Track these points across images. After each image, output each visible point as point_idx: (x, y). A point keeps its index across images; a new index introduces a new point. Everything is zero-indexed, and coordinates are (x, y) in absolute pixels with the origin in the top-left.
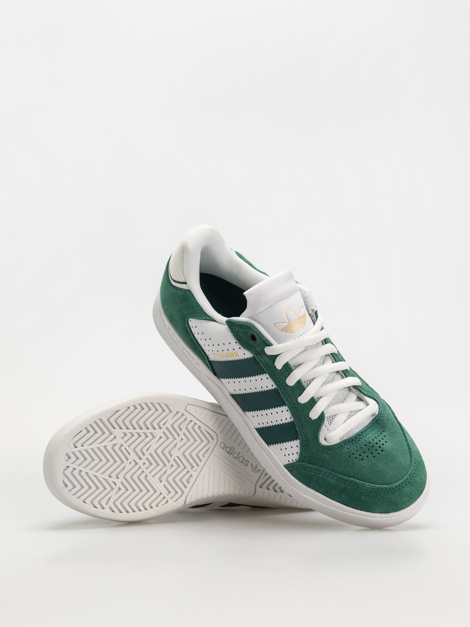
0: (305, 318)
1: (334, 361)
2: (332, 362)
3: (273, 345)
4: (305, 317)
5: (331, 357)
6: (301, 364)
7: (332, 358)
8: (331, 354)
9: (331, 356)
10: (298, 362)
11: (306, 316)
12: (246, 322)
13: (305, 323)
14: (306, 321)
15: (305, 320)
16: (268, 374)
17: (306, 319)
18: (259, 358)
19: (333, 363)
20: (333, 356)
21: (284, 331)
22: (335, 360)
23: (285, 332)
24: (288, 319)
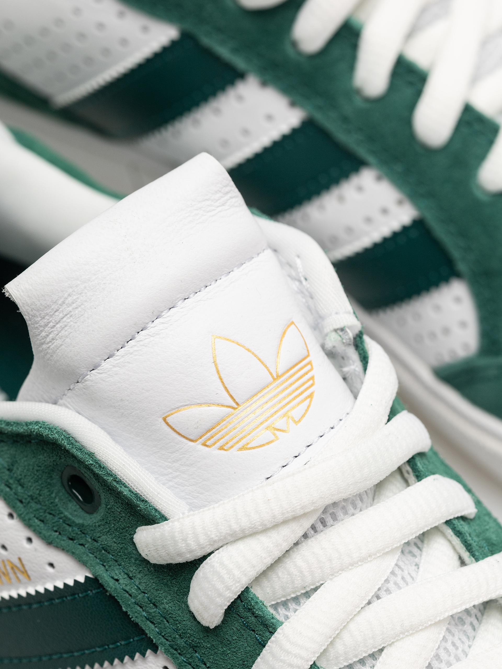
0: (306, 373)
1: (466, 555)
2: (458, 563)
3: (166, 519)
4: (305, 366)
5: (449, 537)
6: (316, 589)
7: (456, 541)
8: (448, 523)
9: (449, 532)
10: (298, 583)
11: (310, 363)
12: (37, 423)
13: (311, 396)
14: (312, 385)
15: (311, 382)
16: (167, 652)
17: (312, 378)
18: (117, 580)
19: (463, 563)
20: (459, 534)
21: (215, 443)
22: (469, 547)
23: (221, 448)
24: (226, 388)
